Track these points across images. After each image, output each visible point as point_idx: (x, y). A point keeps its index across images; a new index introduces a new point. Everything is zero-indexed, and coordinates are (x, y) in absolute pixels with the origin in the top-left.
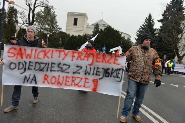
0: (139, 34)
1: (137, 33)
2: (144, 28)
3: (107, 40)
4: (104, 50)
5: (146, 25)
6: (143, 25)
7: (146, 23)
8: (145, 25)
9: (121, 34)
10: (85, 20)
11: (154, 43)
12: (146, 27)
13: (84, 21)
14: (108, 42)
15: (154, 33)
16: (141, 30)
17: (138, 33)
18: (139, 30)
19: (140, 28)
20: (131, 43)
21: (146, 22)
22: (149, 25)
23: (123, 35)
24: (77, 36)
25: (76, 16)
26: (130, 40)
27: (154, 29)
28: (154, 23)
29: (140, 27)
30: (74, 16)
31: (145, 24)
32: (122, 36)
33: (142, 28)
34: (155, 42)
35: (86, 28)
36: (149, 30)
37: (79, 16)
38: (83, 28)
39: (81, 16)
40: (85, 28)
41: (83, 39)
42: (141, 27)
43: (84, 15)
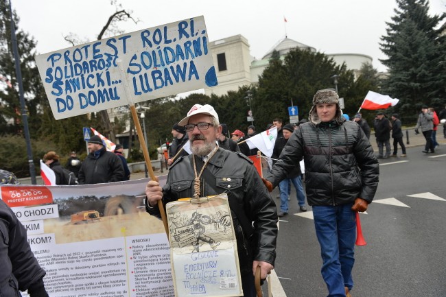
0: (388, 46)
1: (383, 45)
2: (400, 25)
3: (296, 86)
4: (293, 113)
5: (403, 16)
6: (395, 19)
7: (402, 11)
8: (399, 15)
9: (331, 61)
10: (242, 52)
11: (440, 58)
12: (405, 22)
13: (241, 55)
14: (300, 92)
15: (433, 31)
16: (392, 32)
17: (385, 42)
18: (386, 35)
19: (388, 30)
20: (376, 75)
21: (403, 8)
22: (414, 12)
23: (338, 62)
24: (227, 95)
25: (220, 49)
26: (371, 67)
27: (431, 19)
28: (425, 3)
29: (388, 27)
30: (216, 49)
31: (399, 13)
32: (337, 65)
33: (394, 27)
34: (442, 53)
35: (251, 68)
36: (416, 26)
37: (227, 47)
38: (243, 71)
39: (231, 46)
40: (247, 69)
41: (239, 99)
42: (390, 25)
43: (237, 41)
